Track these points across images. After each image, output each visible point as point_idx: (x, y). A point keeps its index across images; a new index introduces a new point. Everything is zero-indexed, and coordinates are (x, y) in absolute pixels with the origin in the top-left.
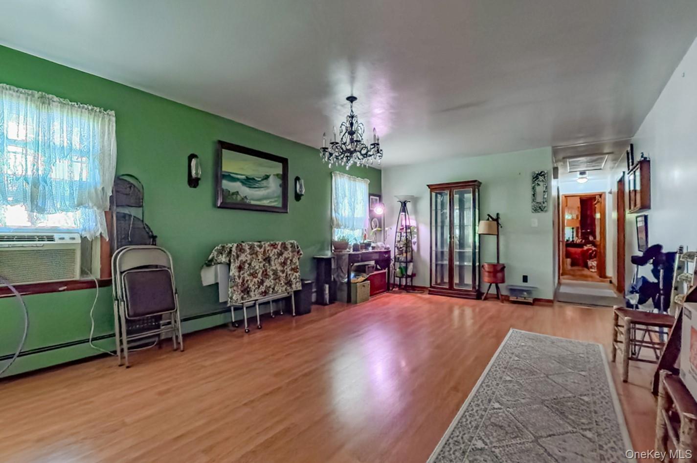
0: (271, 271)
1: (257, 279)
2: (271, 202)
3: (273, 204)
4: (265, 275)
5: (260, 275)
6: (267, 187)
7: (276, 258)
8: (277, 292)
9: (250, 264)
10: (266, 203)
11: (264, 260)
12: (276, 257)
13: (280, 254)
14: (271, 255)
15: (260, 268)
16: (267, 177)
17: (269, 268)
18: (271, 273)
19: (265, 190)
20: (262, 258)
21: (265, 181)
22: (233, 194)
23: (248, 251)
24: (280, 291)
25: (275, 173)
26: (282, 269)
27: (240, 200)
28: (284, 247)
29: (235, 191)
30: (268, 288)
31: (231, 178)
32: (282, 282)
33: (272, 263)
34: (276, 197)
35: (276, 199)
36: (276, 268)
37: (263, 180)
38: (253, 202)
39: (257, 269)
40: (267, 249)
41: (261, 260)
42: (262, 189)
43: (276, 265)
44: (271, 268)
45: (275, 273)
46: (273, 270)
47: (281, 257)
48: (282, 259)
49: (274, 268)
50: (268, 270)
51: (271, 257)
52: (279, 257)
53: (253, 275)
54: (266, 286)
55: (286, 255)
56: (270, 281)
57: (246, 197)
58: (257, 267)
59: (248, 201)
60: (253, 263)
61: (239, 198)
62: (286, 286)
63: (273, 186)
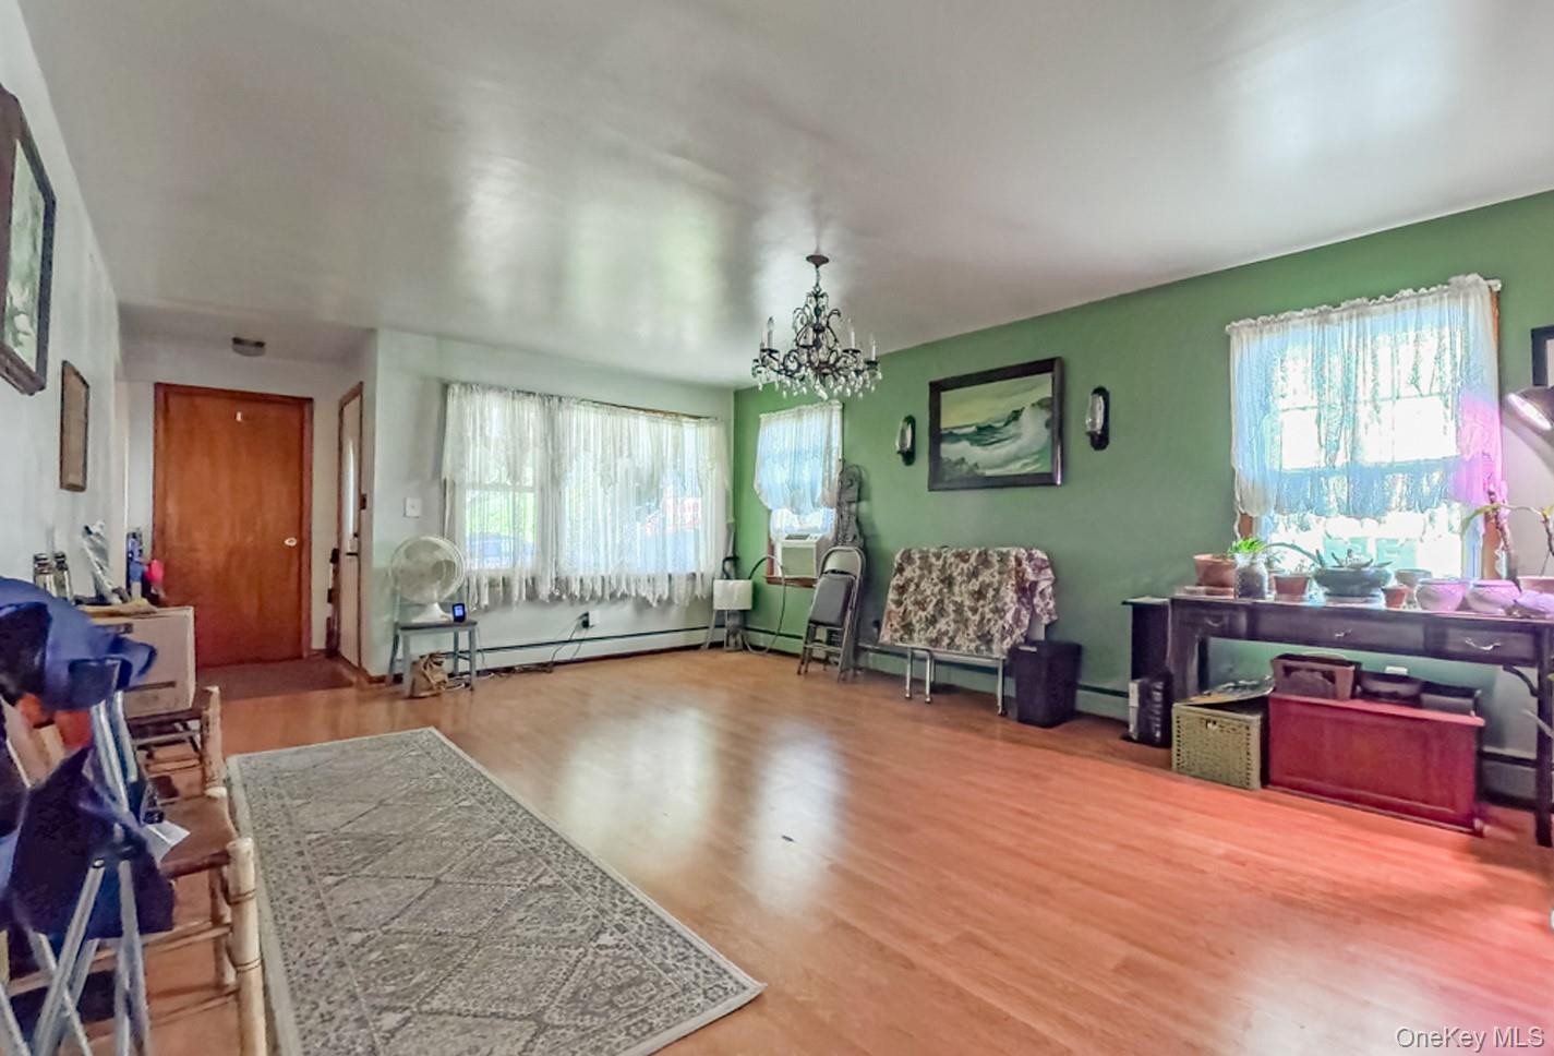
0: (951, 605)
1: (925, 613)
2: (1026, 465)
3: (1028, 470)
4: (940, 610)
5: (930, 608)
6: (1017, 436)
7: (964, 581)
8: (958, 648)
9: (918, 585)
10: (1015, 469)
11: (942, 581)
12: (965, 578)
13: (974, 574)
14: (955, 574)
15: (932, 594)
16: (1016, 415)
17: (949, 598)
18: (951, 608)
19: (1014, 442)
20: (938, 578)
21: (1013, 423)
22: (957, 463)
23: (918, 562)
24: (964, 649)
25: (1035, 400)
26: (973, 604)
27: (968, 473)
28: (984, 560)
29: (959, 457)
30: (943, 634)
31: (954, 437)
32: (971, 631)
33: (956, 589)
34: (1039, 452)
35: (1037, 457)
36: (962, 602)
37: (1006, 425)
38: (989, 473)
39: (928, 596)
40: (949, 561)
41: (936, 580)
42: (1007, 442)
43: (962, 594)
44: (953, 598)
45: (959, 609)
46: (955, 603)
47: (974, 580)
48: (975, 585)
49: (958, 599)
50: (946, 601)
51: (954, 578)
52: (969, 581)
53: (921, 605)
54: (940, 630)
55: (985, 577)
56: (947, 623)
57: (976, 465)
58: (928, 592)
59: (979, 472)
60: (922, 584)
61: (965, 468)
62: (978, 642)
63: (1033, 429)
